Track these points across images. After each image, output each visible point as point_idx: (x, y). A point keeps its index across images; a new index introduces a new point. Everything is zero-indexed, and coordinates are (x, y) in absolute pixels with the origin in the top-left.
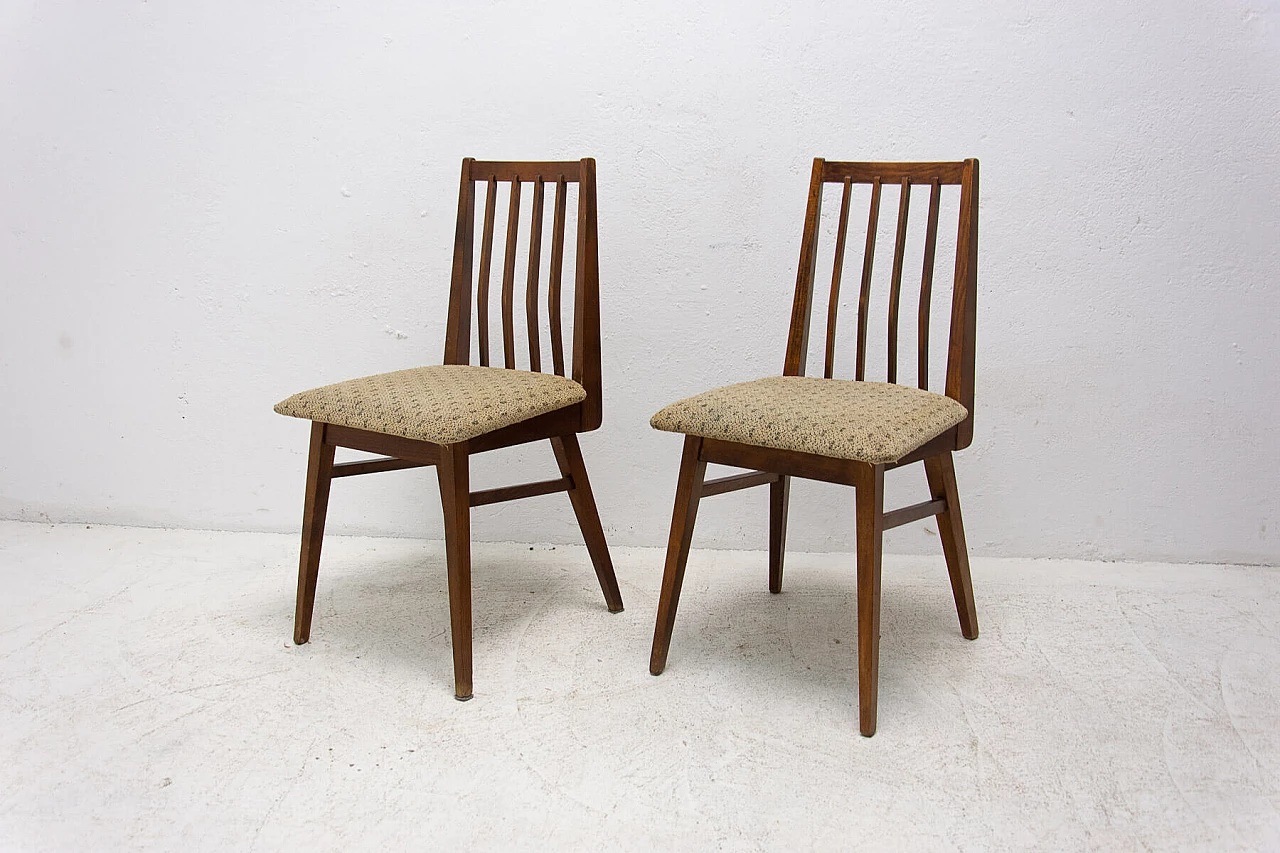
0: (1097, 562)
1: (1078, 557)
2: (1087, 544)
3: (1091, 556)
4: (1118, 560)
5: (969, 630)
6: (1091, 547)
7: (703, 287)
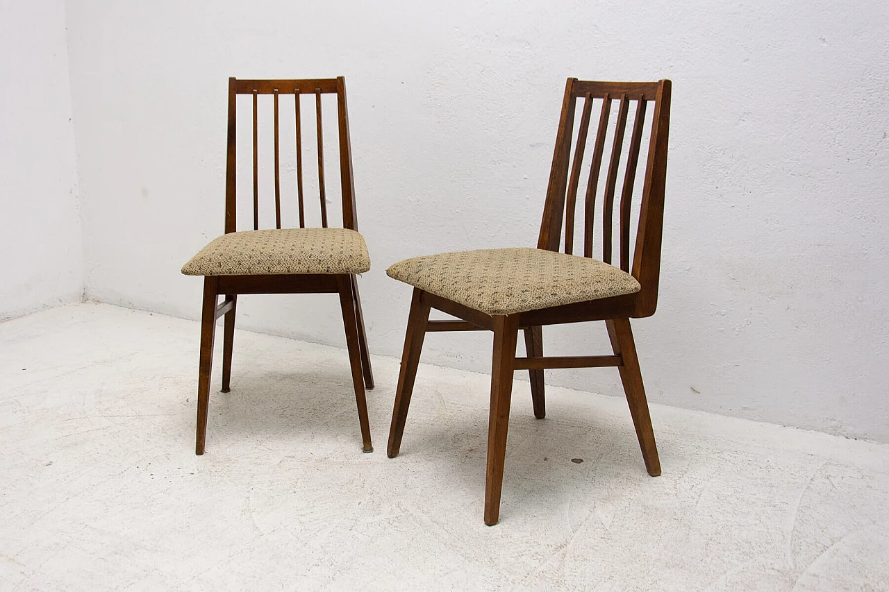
0: (840, 436)
1: (823, 430)
2: (832, 420)
3: (835, 432)
4: (860, 438)
5: (653, 468)
6: (835, 423)
7: (526, 176)
